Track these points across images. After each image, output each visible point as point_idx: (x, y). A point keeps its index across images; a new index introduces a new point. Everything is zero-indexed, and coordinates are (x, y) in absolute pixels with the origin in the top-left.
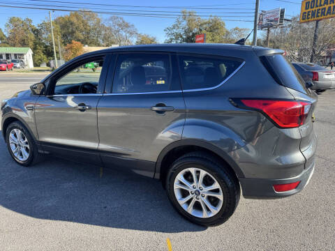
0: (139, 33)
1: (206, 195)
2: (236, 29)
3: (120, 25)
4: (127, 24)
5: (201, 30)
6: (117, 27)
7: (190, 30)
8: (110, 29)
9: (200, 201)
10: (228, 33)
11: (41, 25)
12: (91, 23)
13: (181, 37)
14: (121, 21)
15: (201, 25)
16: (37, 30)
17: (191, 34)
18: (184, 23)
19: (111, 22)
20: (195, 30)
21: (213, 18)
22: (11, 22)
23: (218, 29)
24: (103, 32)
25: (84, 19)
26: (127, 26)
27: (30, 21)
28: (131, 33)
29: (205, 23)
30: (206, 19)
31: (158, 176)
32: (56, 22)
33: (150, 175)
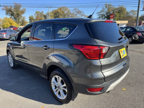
0: (85, 15)
1: (62, 89)
2: (132, 11)
3: (77, 12)
4: (80, 11)
5: (114, 12)
6: (76, 13)
7: (109, 13)
8: (73, 14)
9: (60, 91)
10: (128, 13)
11: (47, 14)
12: (66, 12)
13: (104, 16)
14: (78, 10)
15: (114, 10)
16: (45, 16)
17: (109, 14)
18: (106, 10)
19: (74, 11)
20: (111, 12)
21: (120, 6)
22: (36, 13)
23: (122, 11)
24: (70, 15)
25: (63, 10)
26: (80, 12)
27: (43, 12)
28: (82, 15)
29: (116, 9)
30: (117, 7)
31: (47, 78)
32: (52, 12)
33: (44, 77)
